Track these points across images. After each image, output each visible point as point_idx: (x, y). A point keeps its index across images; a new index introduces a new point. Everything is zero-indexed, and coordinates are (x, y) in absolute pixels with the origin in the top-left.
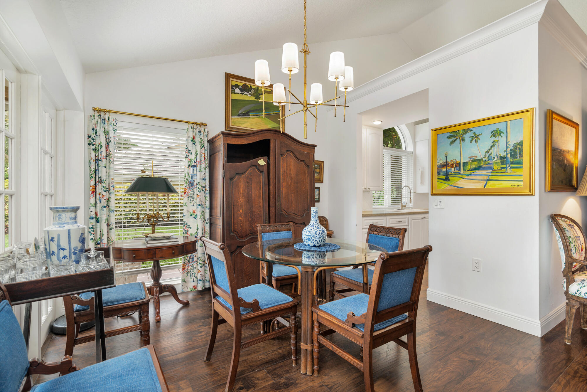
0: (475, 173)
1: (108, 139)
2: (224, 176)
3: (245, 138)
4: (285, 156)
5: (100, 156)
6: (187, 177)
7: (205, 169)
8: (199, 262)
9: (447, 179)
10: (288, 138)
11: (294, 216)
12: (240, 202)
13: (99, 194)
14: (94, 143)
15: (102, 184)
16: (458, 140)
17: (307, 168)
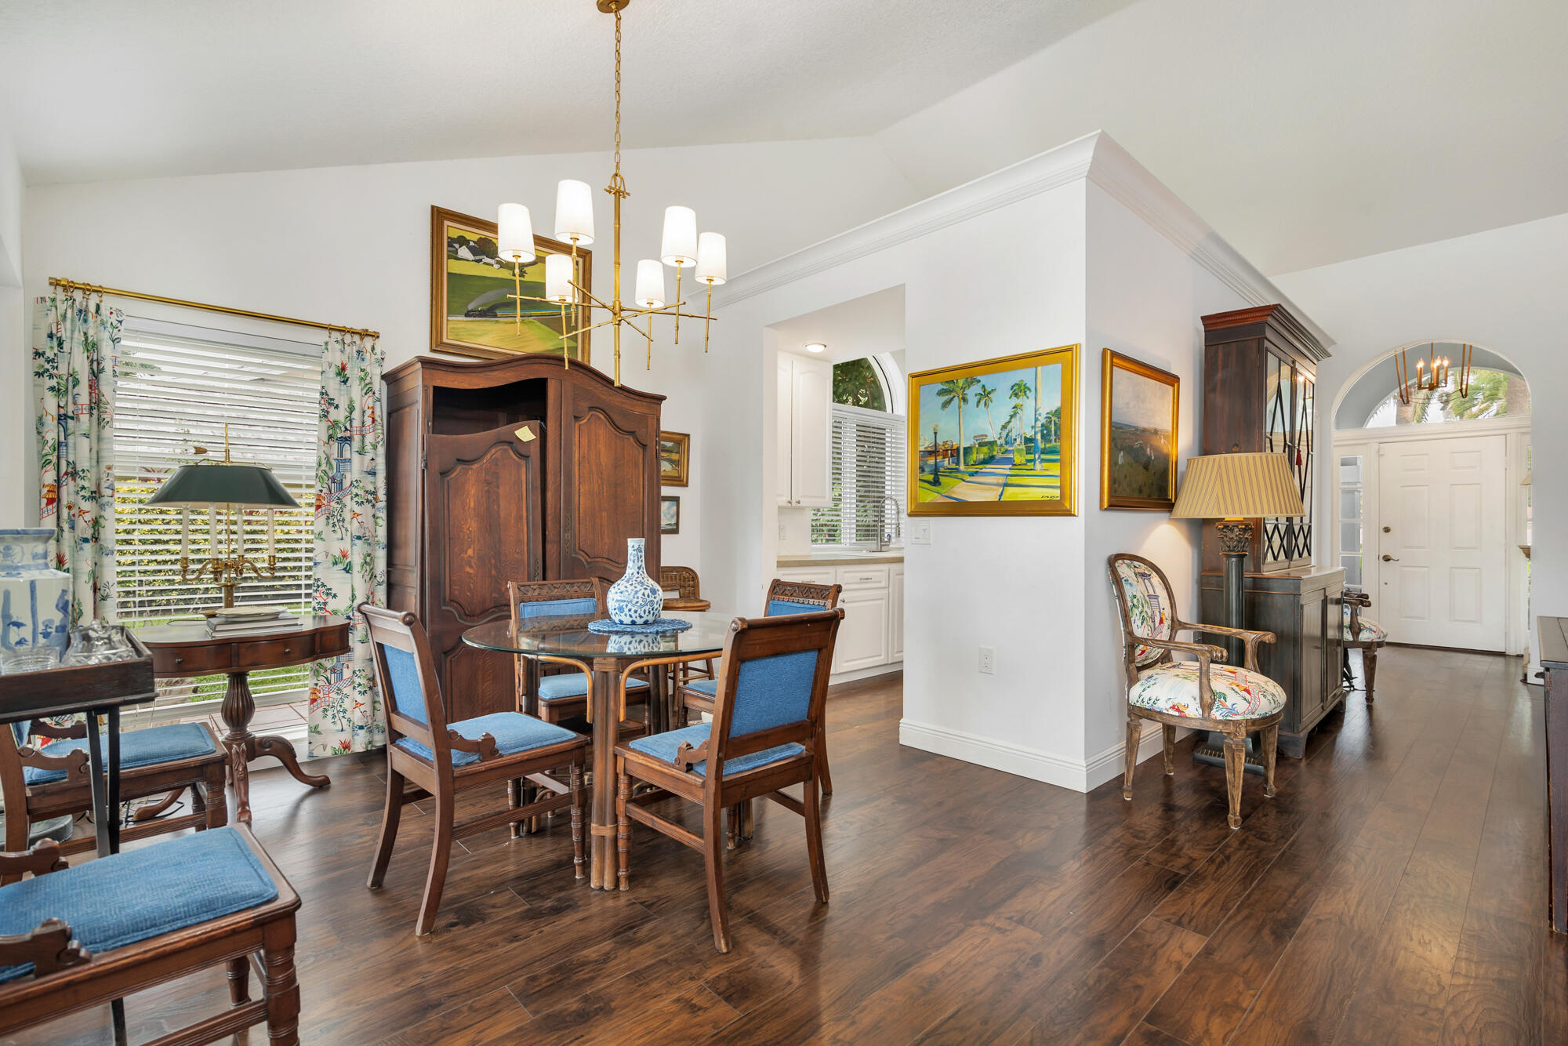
0: (983, 470)
1: (95, 363)
2: (426, 466)
3: (482, 375)
4: (585, 421)
5: (71, 408)
6: (324, 467)
7: (375, 447)
8: (357, 680)
9: (936, 482)
10: (594, 377)
11: (607, 566)
12: (468, 529)
13: (70, 508)
14: (55, 371)
15: (78, 480)
16: (956, 399)
17: (641, 450)
